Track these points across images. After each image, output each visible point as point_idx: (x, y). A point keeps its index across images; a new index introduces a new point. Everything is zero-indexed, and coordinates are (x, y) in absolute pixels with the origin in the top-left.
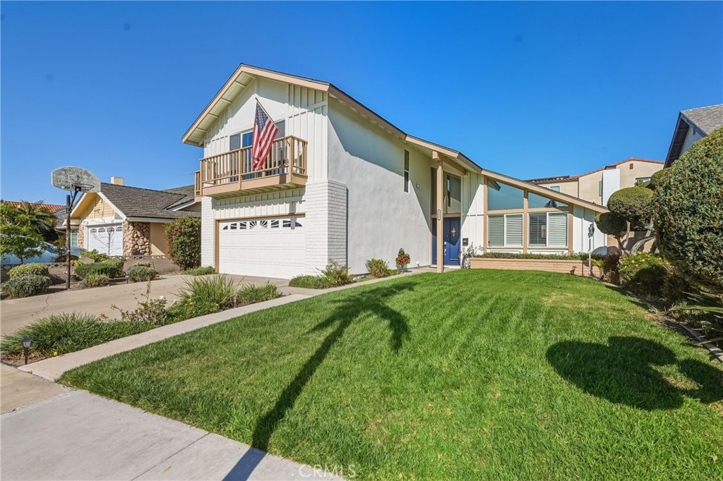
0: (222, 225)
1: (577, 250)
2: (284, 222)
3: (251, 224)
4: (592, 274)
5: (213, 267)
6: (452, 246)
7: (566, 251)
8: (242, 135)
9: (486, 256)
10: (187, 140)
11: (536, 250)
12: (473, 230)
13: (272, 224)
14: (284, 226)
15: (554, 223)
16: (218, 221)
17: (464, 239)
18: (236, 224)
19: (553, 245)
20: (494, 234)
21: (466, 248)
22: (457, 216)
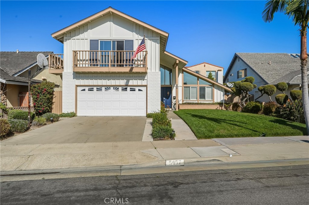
0: (80, 89)
1: (215, 101)
2: (130, 88)
3: (105, 88)
4: (222, 109)
5: (74, 112)
6: (167, 100)
7: (212, 102)
8: (99, 41)
9: (183, 104)
10: (55, 37)
11: (202, 101)
12: (178, 93)
13: (122, 89)
14: (130, 90)
15: (208, 90)
16: (77, 86)
17: (174, 97)
18: (93, 88)
19: (208, 100)
20: (186, 95)
21: (175, 100)
22: (170, 86)
